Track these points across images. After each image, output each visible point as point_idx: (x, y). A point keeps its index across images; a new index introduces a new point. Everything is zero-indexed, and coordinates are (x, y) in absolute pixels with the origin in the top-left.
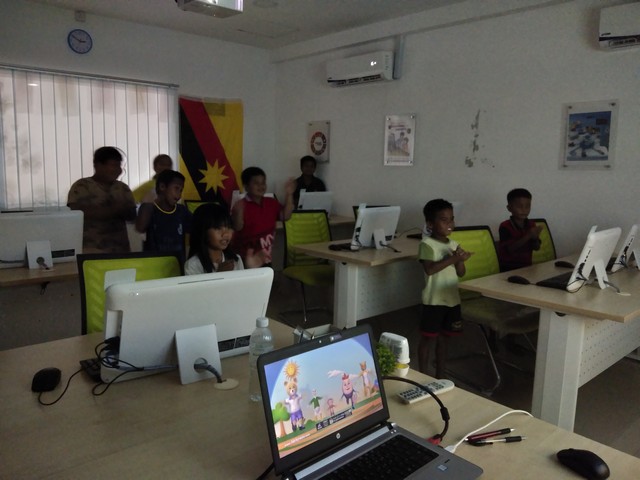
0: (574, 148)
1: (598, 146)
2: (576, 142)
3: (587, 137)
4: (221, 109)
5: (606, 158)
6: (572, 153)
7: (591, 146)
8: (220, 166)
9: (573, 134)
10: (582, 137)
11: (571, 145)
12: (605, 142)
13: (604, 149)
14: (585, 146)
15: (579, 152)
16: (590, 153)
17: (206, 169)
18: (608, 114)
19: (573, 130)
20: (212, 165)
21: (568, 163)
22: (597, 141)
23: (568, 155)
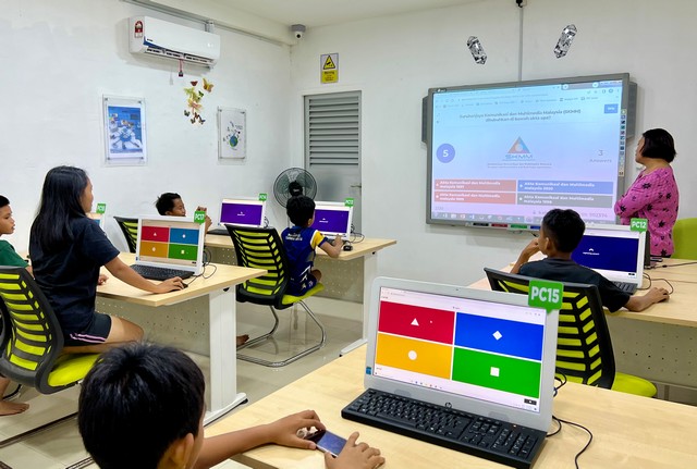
0: (114, 141)
1: (134, 140)
2: (117, 134)
3: (125, 131)
5: (141, 150)
6: (114, 144)
7: (129, 139)
9: (113, 127)
10: (120, 129)
11: (113, 137)
12: (139, 136)
13: (138, 142)
14: (124, 139)
15: (120, 145)
16: (129, 145)
18: (138, 111)
19: (113, 122)
21: (112, 155)
22: (133, 134)
23: (111, 147)
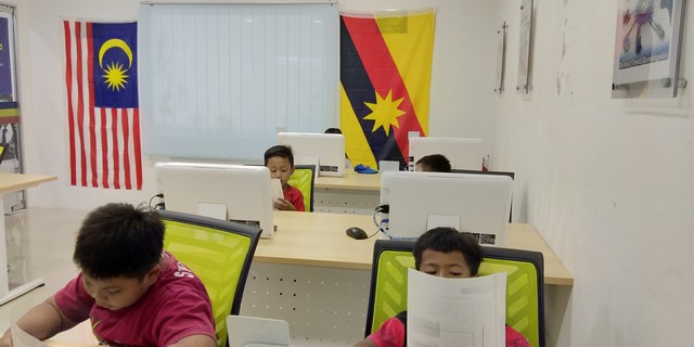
4: (402, 24)
8: (395, 98)
17: (374, 101)
20: (384, 97)
